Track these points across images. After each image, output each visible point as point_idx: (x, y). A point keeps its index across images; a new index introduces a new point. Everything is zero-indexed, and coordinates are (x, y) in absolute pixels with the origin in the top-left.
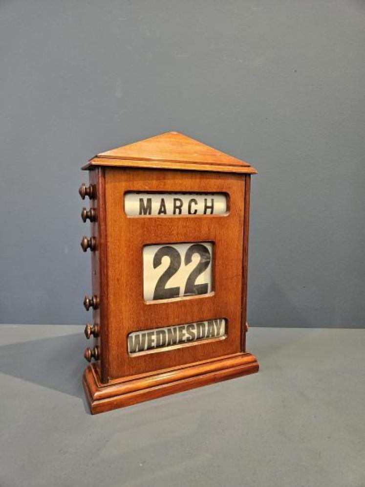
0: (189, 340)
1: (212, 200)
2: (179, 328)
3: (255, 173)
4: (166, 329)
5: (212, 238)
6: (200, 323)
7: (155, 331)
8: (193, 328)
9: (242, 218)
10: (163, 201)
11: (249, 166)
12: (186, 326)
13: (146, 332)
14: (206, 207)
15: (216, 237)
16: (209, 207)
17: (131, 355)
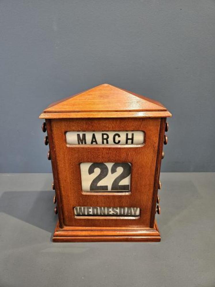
0: (114, 215)
1: (133, 135)
2: (107, 207)
3: (169, 117)
4: (98, 208)
5: (130, 161)
7: (91, 207)
9: (156, 148)
10: (94, 136)
11: (165, 110)
12: (112, 207)
13: (86, 207)
14: (127, 139)
15: (133, 160)
16: (129, 139)
17: (76, 217)
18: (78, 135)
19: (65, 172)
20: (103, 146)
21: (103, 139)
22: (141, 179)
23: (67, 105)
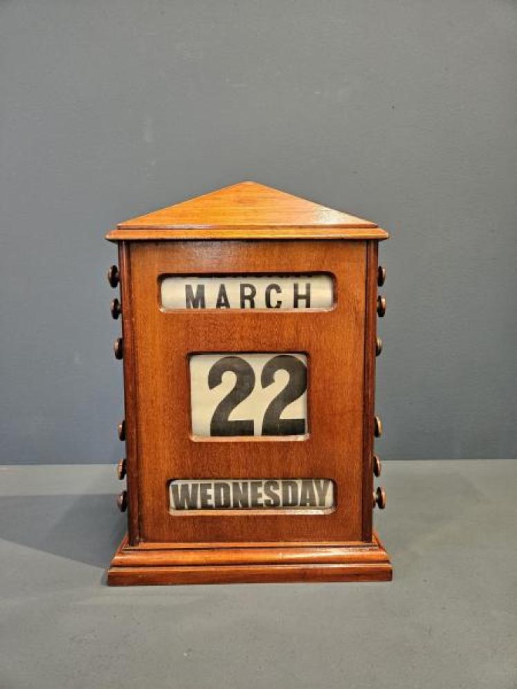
0: (269, 505)
1: (308, 287)
2: (252, 484)
3: (383, 239)
4: (230, 483)
5: (304, 347)
6: (288, 479)
7: (213, 482)
8: (276, 487)
9: (362, 315)
10: (222, 287)
11: (376, 227)
12: (264, 482)
13: (199, 482)
14: (297, 297)
15: (310, 345)
16: (302, 297)
17: (173, 513)
18: (188, 288)
20: (243, 311)
21: (243, 297)
22: (331, 393)
23: (167, 215)
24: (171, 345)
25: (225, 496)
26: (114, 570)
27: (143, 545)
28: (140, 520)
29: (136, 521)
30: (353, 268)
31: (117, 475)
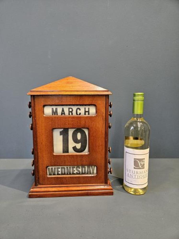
0: (77, 174)
1: (89, 109)
2: (72, 167)
3: (110, 95)
4: (65, 167)
5: (87, 126)
6: (83, 166)
7: (60, 167)
8: (79, 168)
9: (104, 117)
10: (63, 109)
11: (108, 91)
12: (76, 167)
13: (56, 167)
14: (85, 112)
15: (89, 126)
16: (87, 112)
17: (48, 176)
18: (53, 109)
19: (42, 136)
20: (69, 116)
21: (69, 112)
22: (95, 140)
23: (46, 87)
24: (47, 126)
25: (64, 171)
26: (30, 193)
27: (39, 186)
28: (38, 178)
29: (37, 179)
30: (101, 103)
31: (31, 165)
